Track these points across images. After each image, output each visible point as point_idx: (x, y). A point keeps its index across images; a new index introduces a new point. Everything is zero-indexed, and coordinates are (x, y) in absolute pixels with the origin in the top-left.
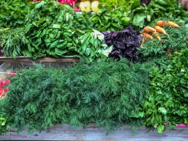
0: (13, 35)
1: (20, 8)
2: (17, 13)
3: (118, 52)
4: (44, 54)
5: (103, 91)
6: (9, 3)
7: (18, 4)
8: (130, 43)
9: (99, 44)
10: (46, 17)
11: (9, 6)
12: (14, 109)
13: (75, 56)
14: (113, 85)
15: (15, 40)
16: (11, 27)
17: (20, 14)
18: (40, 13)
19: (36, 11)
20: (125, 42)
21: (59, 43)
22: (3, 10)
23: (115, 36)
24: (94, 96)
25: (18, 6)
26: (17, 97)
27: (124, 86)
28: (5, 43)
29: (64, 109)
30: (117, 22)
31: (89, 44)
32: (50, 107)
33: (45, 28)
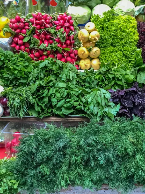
0: (20, 94)
1: (24, 67)
2: (21, 72)
3: (125, 110)
4: (50, 113)
5: (118, 152)
6: (13, 63)
7: (22, 63)
8: (137, 101)
9: (106, 102)
10: (50, 75)
11: (13, 65)
12: (26, 171)
13: (81, 115)
14: (128, 145)
15: (22, 100)
16: (13, 86)
17: (23, 73)
18: (44, 72)
19: (40, 70)
20: (134, 101)
21: (65, 103)
22: (7, 69)
23: (123, 94)
24: (109, 157)
25: (22, 65)
26: (29, 159)
27: (139, 146)
28: (12, 103)
29: (78, 171)
30: (121, 80)
31: (96, 103)
32: (64, 168)
33: (51, 87)
